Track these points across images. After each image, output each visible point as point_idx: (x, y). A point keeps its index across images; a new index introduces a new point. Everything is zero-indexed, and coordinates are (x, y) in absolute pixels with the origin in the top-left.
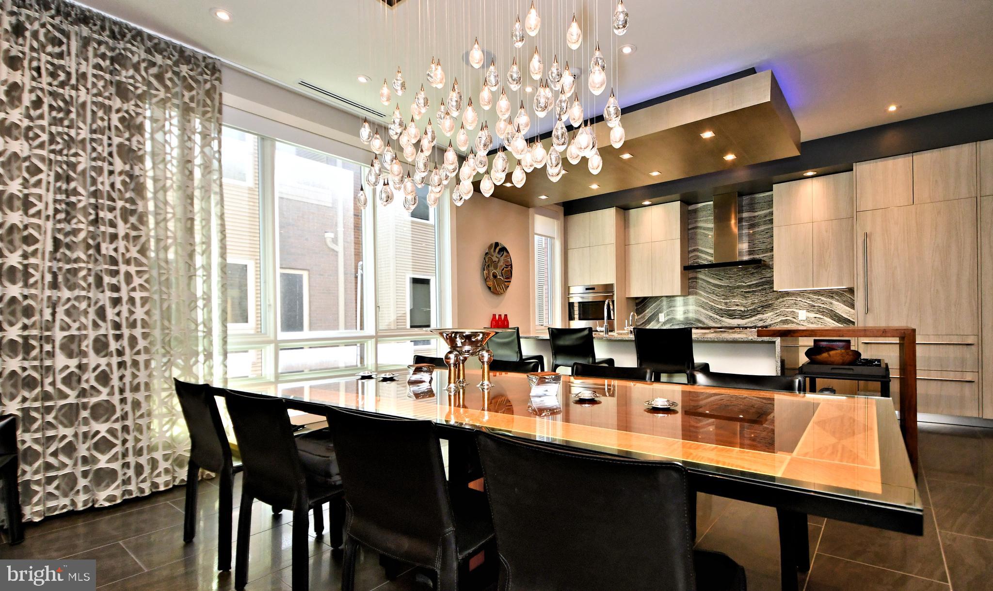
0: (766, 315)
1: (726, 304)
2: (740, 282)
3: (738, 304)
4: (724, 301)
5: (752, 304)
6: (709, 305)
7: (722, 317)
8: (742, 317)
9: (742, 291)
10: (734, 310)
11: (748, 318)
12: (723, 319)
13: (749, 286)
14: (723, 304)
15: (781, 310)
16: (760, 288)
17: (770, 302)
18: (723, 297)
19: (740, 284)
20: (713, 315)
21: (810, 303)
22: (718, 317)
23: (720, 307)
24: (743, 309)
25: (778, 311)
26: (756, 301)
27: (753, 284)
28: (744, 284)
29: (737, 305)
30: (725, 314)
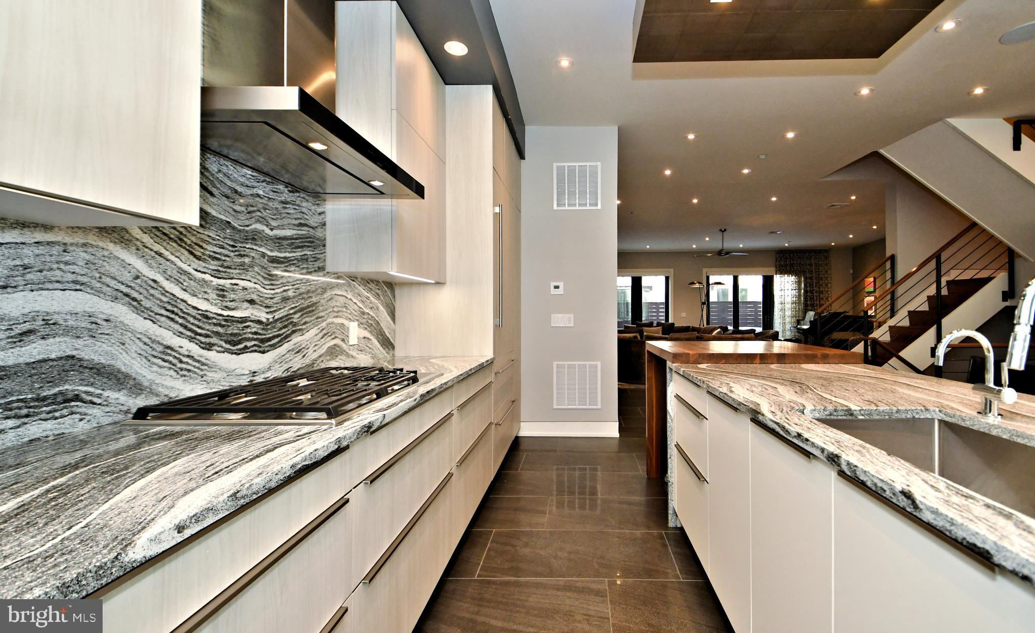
0: (308, 335)
1: (222, 292)
2: (258, 221)
3: (254, 297)
4: (216, 281)
5: (285, 299)
6: (165, 292)
7: (209, 347)
8: (263, 345)
9: (263, 255)
10: (243, 320)
11: (274, 347)
12: (212, 356)
13: (279, 241)
14: (213, 295)
15: (329, 320)
16: (298, 254)
17: (314, 300)
18: (213, 265)
19: (259, 227)
20: (175, 341)
21: (361, 305)
22: (195, 350)
23: (203, 306)
24: (263, 316)
25: (324, 324)
26: (291, 293)
27: (285, 238)
28: (267, 231)
29: (252, 302)
30: (217, 334)
